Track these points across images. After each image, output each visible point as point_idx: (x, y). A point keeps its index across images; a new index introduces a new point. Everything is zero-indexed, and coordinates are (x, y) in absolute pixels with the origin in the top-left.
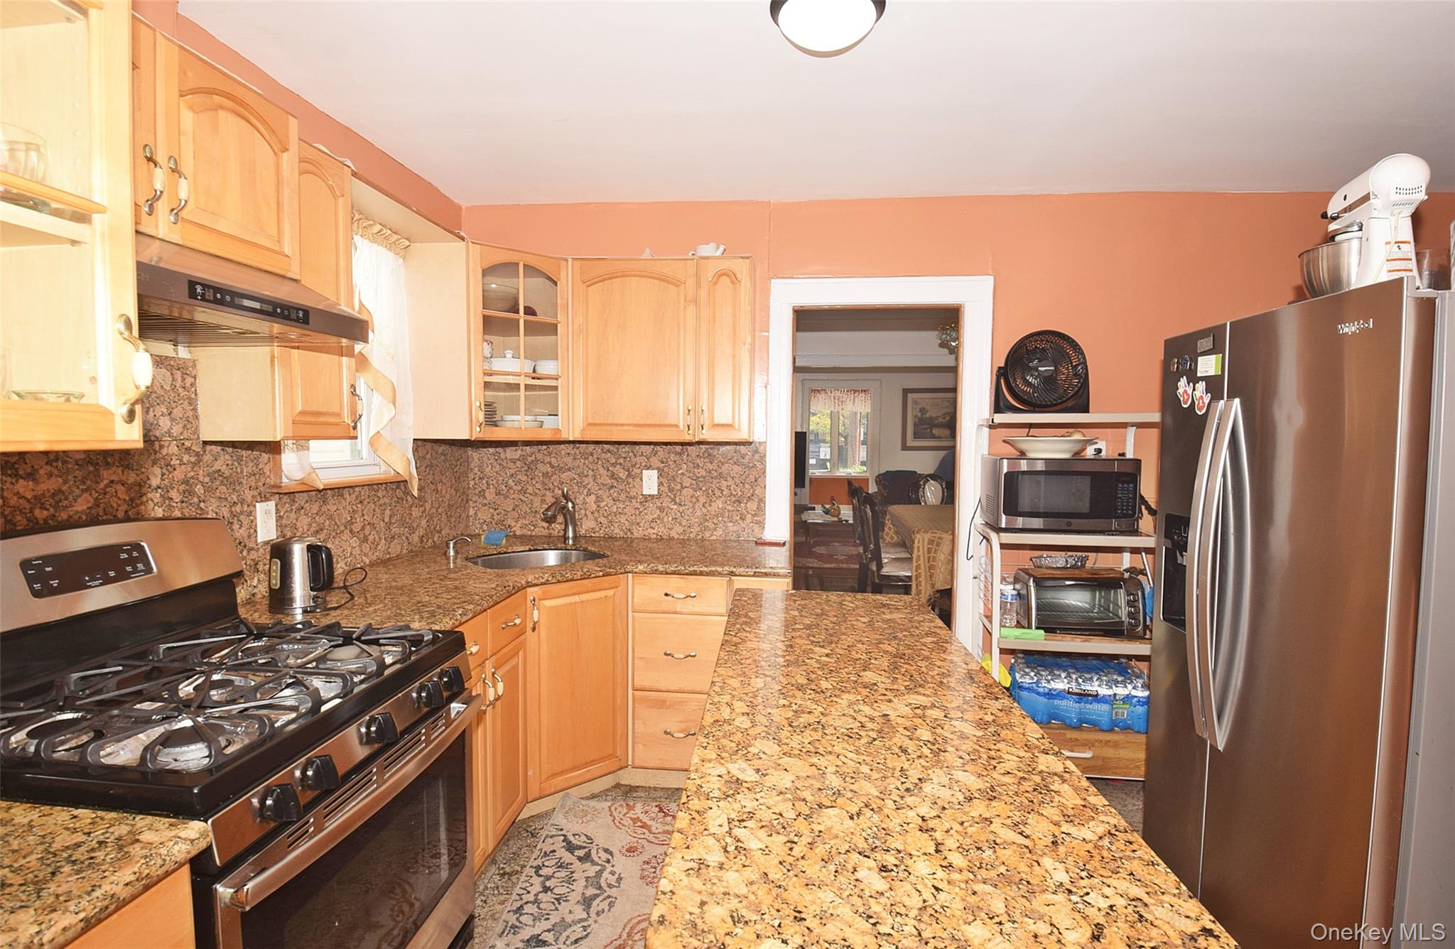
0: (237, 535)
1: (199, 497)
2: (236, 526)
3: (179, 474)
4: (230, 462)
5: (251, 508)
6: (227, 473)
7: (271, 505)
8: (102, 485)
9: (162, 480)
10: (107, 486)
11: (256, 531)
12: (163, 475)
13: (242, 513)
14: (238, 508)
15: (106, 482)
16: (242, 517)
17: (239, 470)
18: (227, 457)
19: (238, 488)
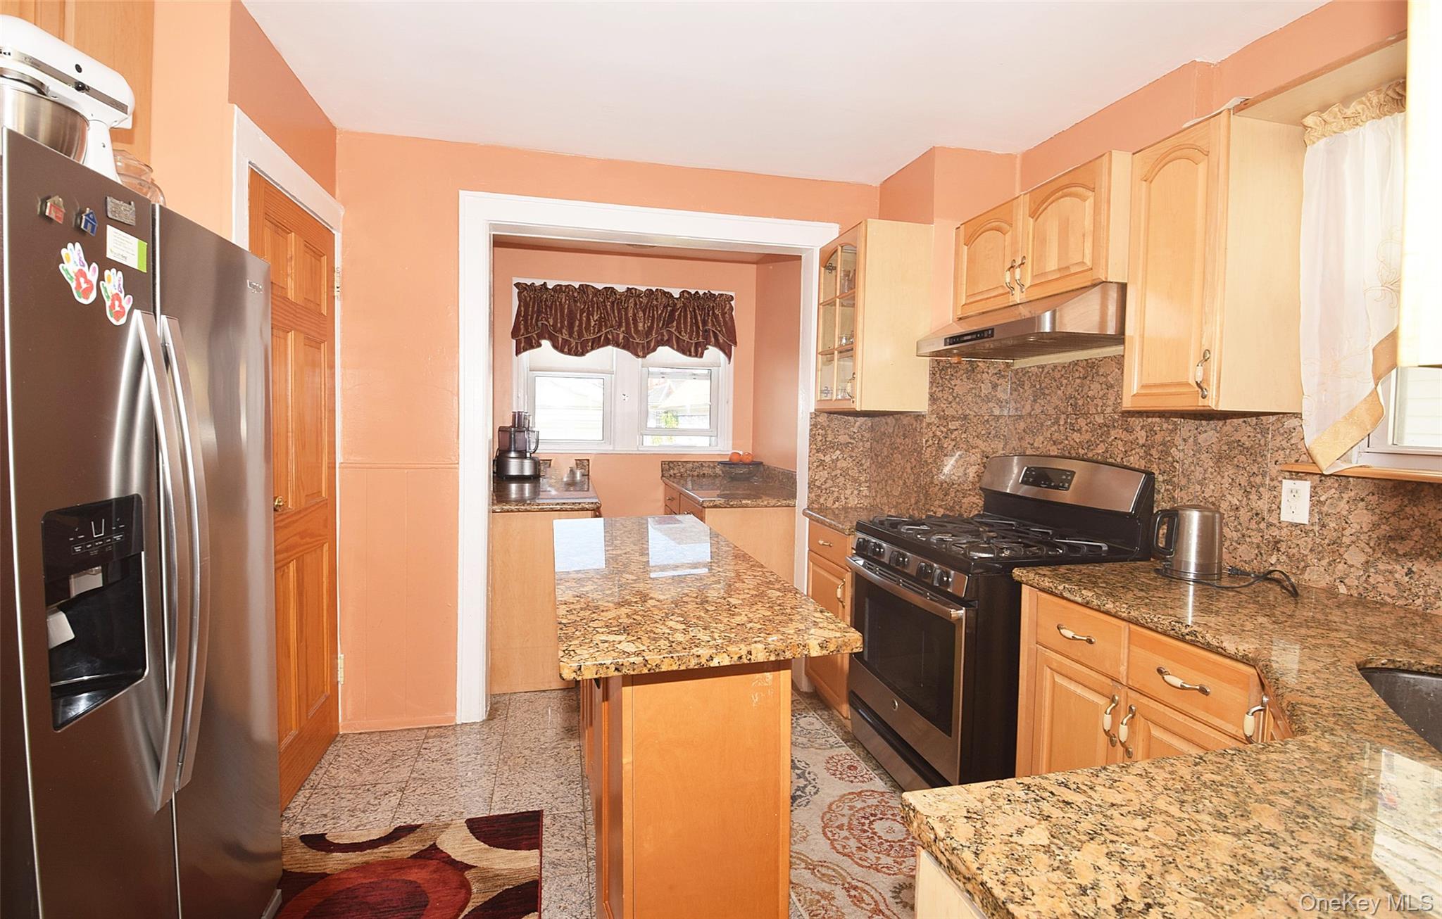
0: (1254, 505)
1: (1173, 457)
2: (1253, 497)
3: (1159, 438)
4: (1252, 434)
5: (1275, 483)
6: (1248, 444)
7: (1305, 487)
8: (1110, 440)
9: (1146, 440)
10: (1113, 441)
11: (1279, 508)
12: (1147, 437)
13: (1263, 485)
14: (1258, 480)
15: (1113, 438)
16: (1261, 489)
17: (1262, 442)
18: (1249, 429)
19: (1260, 460)
